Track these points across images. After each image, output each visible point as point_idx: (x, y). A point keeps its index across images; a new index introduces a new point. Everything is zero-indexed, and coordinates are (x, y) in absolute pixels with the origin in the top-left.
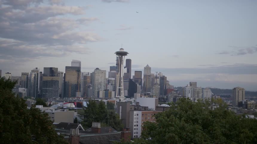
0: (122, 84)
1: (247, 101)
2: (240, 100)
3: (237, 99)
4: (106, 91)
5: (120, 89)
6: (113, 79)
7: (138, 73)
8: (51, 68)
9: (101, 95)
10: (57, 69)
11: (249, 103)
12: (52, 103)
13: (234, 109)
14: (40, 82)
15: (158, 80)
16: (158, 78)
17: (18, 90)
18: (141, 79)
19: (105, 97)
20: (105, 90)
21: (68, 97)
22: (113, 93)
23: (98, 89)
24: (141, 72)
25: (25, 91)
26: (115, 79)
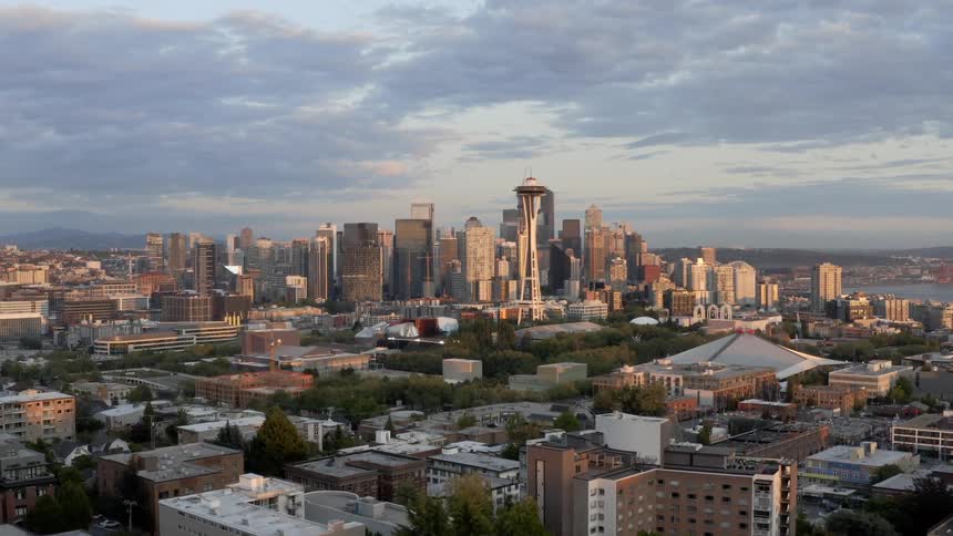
0: (535, 269)
1: (847, 298)
2: (831, 297)
3: (822, 293)
4: (496, 279)
5: (530, 281)
6: (512, 244)
7: (571, 225)
8: (361, 226)
9: (484, 294)
10: (376, 225)
11: (853, 303)
12: (362, 320)
13: (823, 325)
14: (338, 257)
15: (621, 243)
16: (620, 237)
17: (285, 281)
18: (579, 239)
19: (493, 297)
20: (493, 279)
21: (403, 298)
22: (513, 285)
23: (476, 274)
24: (578, 221)
25: (302, 282)
26: (517, 245)
